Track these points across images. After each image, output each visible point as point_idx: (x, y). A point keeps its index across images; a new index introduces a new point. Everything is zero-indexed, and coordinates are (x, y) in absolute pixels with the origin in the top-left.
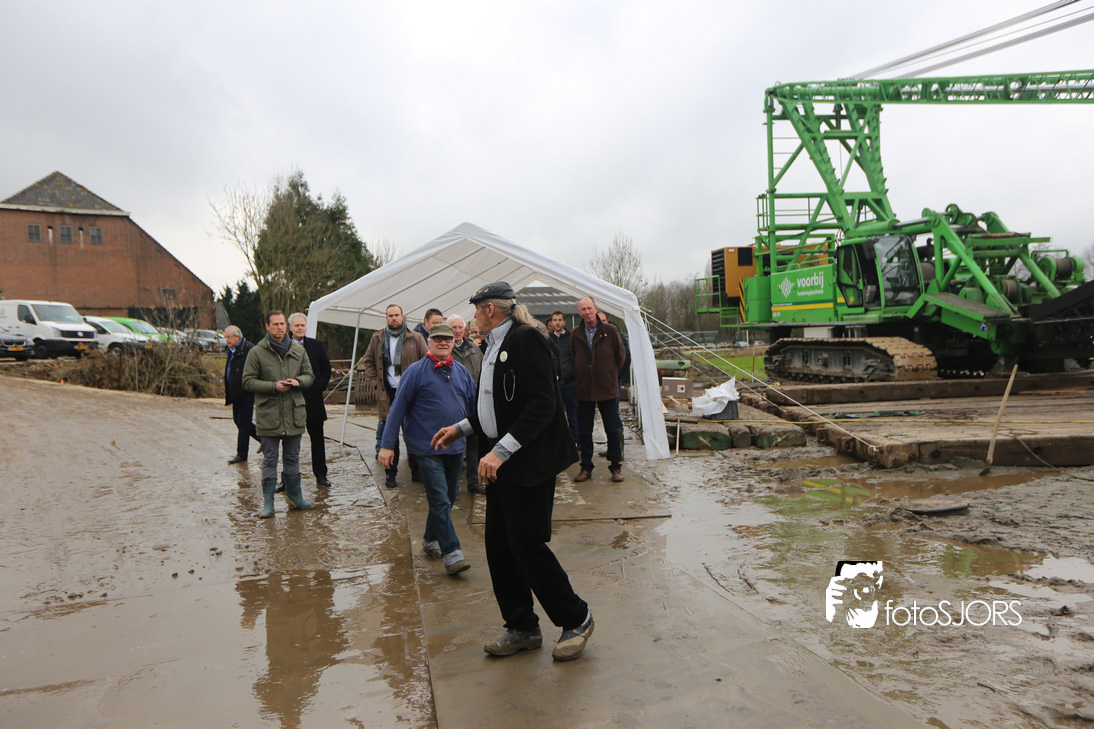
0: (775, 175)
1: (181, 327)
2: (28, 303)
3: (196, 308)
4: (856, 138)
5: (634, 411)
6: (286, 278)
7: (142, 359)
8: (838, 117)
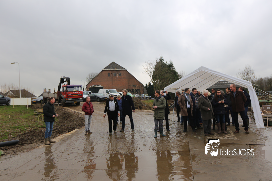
1: (137, 94)
2: (108, 89)
3: (140, 89)
6: (159, 81)
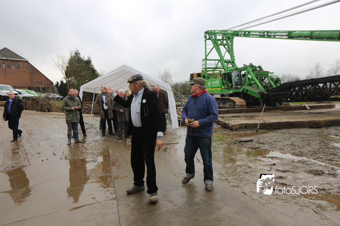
0: (207, 54)
1: (44, 92)
3: (48, 87)
4: (227, 45)
5: (169, 116)
6: (74, 79)
7: (32, 101)
8: (223, 40)
